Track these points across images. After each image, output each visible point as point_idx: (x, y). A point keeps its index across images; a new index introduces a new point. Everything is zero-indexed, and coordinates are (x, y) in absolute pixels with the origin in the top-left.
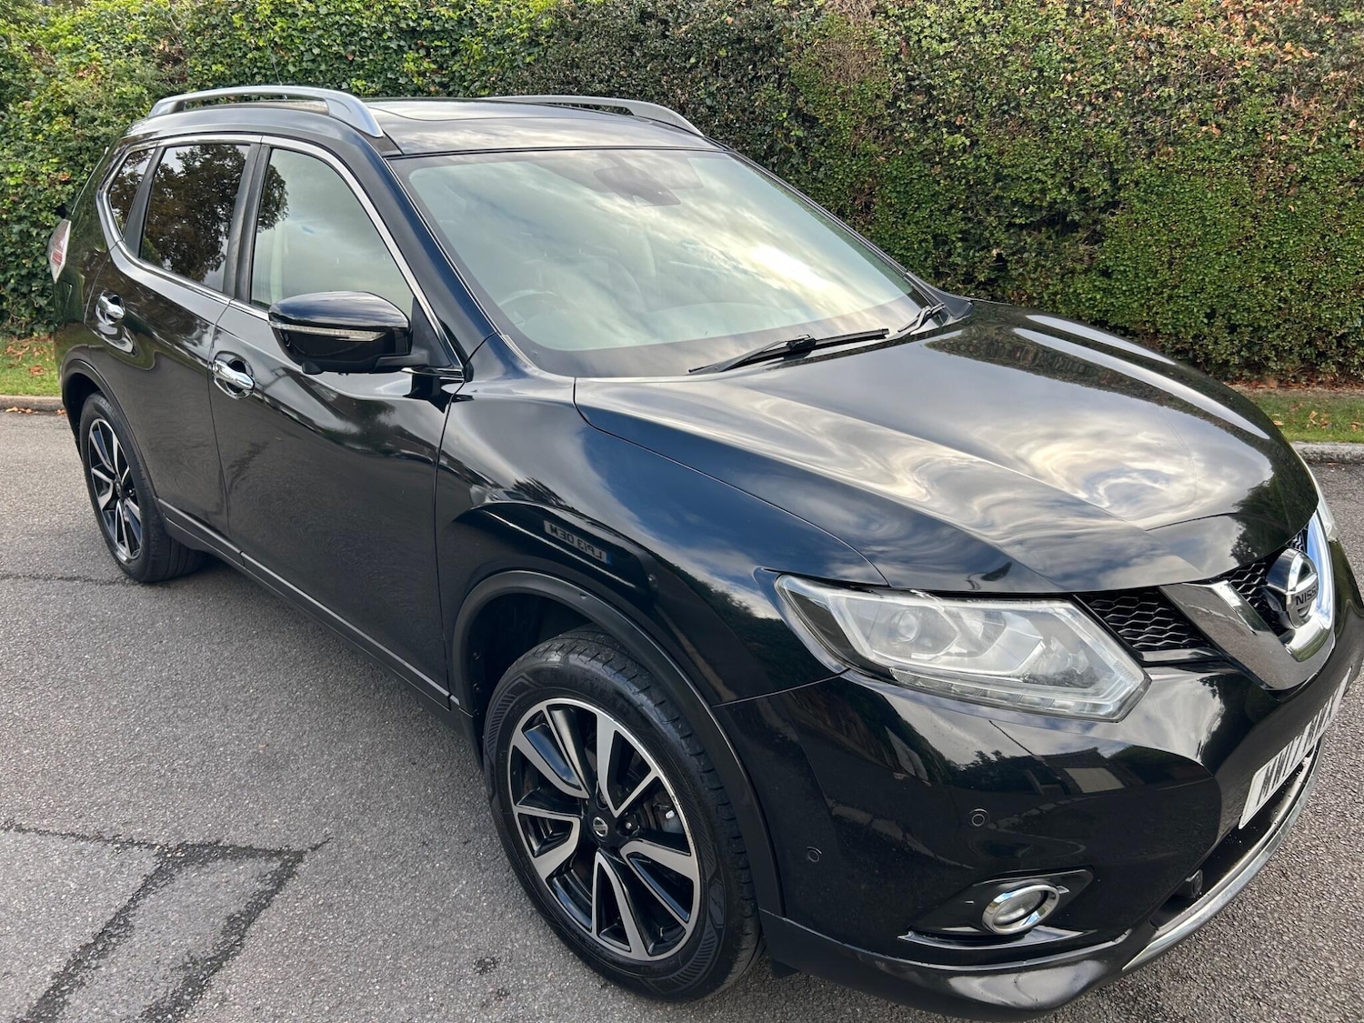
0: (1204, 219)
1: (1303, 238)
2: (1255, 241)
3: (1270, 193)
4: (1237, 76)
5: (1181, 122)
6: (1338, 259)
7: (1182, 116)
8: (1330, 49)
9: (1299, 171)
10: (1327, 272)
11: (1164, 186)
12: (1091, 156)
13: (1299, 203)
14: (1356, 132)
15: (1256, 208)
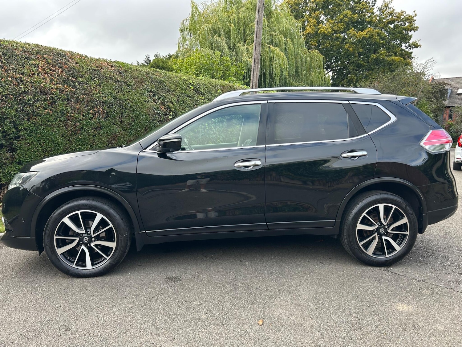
0: (53, 141)
3: (73, 133)
4: (53, 94)
5: (37, 108)
7: (38, 106)
8: (78, 88)
9: (80, 125)
11: (37, 130)
13: (82, 135)
14: (93, 114)
15: (69, 138)
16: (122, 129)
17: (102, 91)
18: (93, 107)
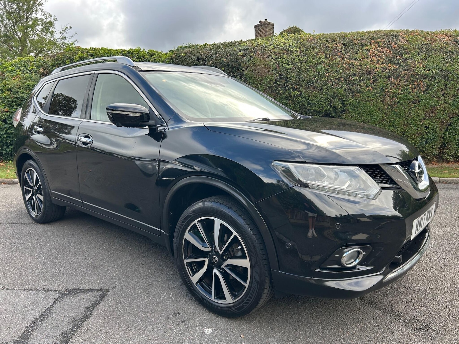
0: (371, 114)
1: (400, 119)
2: (386, 121)
3: (389, 106)
4: (376, 73)
5: (361, 87)
6: (411, 125)
7: (361, 85)
8: (401, 65)
9: (397, 100)
10: (408, 129)
11: (358, 105)
12: (336, 97)
13: (398, 109)
14: (412, 88)
15: (385, 111)
16: (444, 102)
17: (426, 65)
18: (413, 81)
